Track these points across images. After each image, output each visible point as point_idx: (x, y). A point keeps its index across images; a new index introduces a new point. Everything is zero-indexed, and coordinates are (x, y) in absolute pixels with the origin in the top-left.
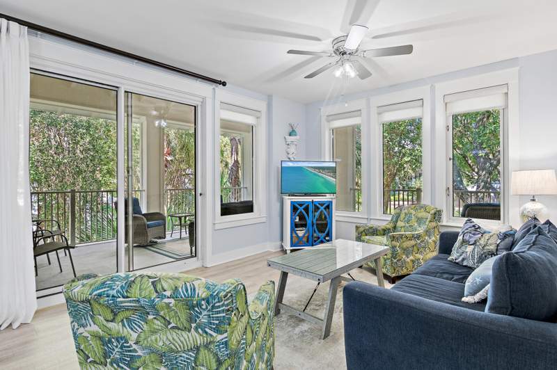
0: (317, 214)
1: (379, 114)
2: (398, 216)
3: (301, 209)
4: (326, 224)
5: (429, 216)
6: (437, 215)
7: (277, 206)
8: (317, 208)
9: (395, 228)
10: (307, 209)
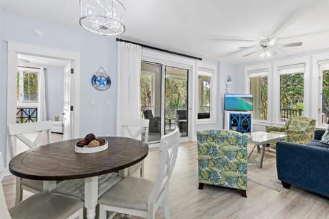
0: (243, 120)
1: (278, 70)
2: (290, 122)
3: (235, 117)
4: (248, 126)
5: (308, 123)
6: (313, 122)
7: (221, 115)
8: (243, 118)
9: (287, 128)
10: (238, 117)
